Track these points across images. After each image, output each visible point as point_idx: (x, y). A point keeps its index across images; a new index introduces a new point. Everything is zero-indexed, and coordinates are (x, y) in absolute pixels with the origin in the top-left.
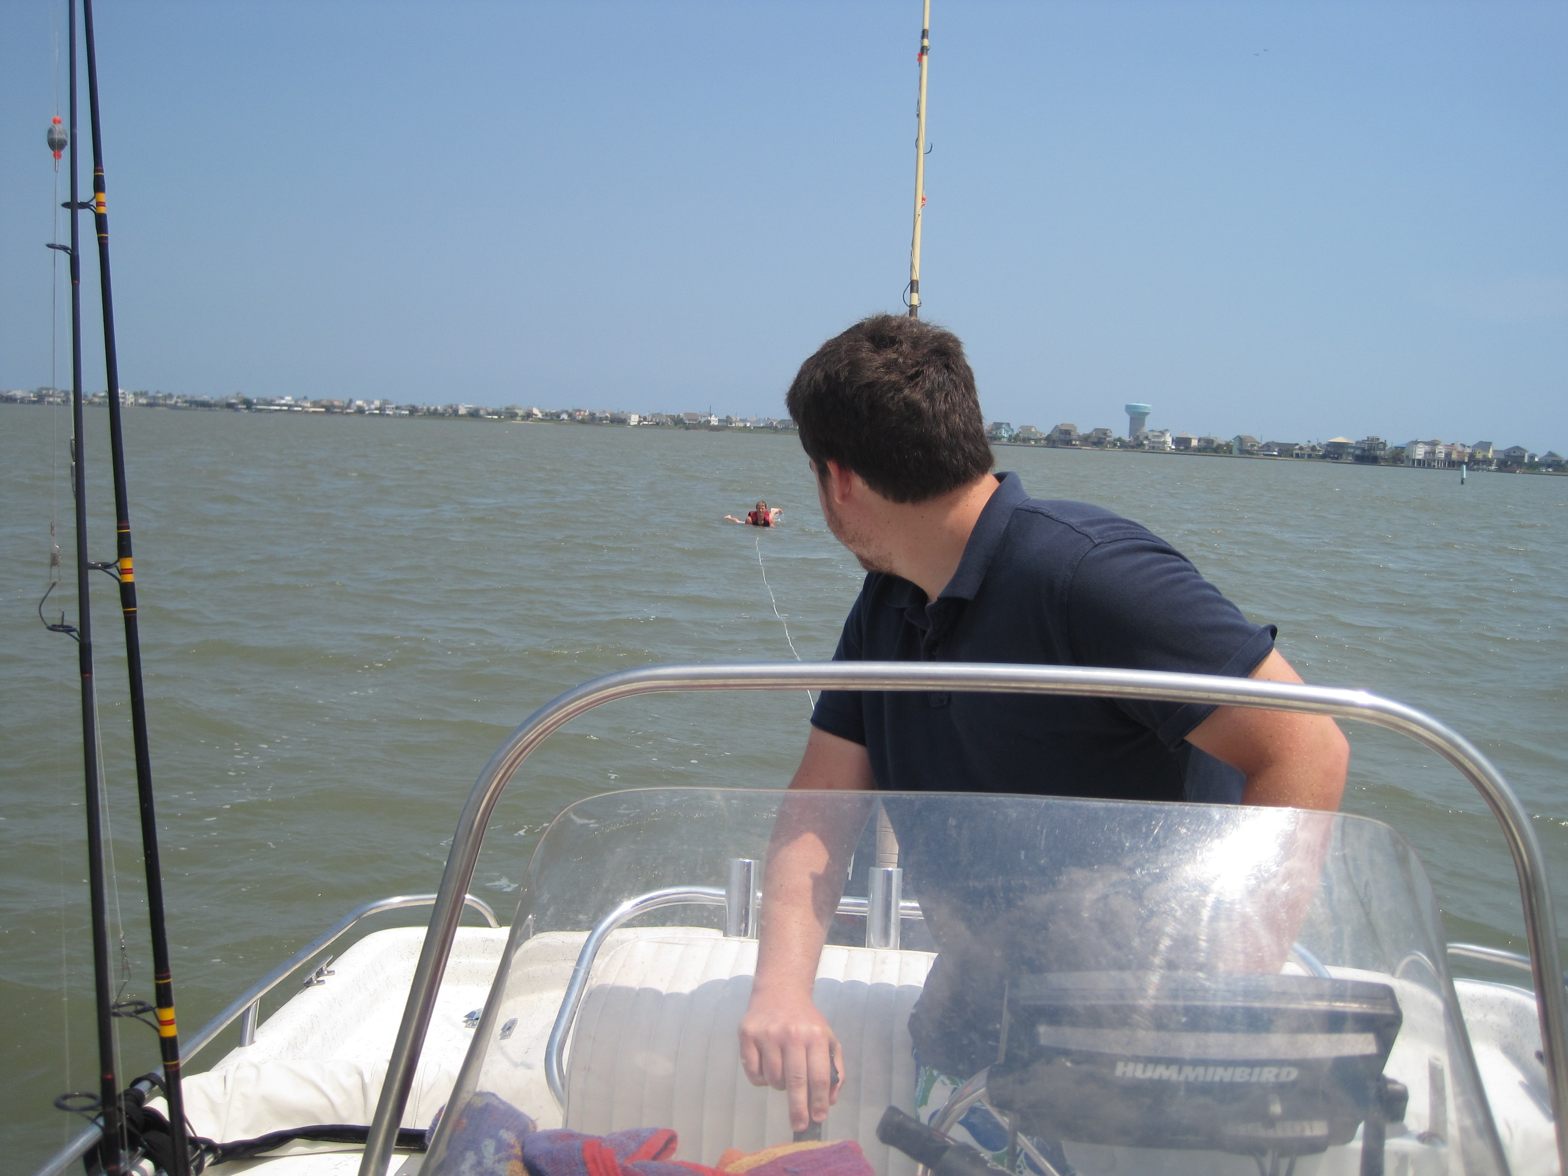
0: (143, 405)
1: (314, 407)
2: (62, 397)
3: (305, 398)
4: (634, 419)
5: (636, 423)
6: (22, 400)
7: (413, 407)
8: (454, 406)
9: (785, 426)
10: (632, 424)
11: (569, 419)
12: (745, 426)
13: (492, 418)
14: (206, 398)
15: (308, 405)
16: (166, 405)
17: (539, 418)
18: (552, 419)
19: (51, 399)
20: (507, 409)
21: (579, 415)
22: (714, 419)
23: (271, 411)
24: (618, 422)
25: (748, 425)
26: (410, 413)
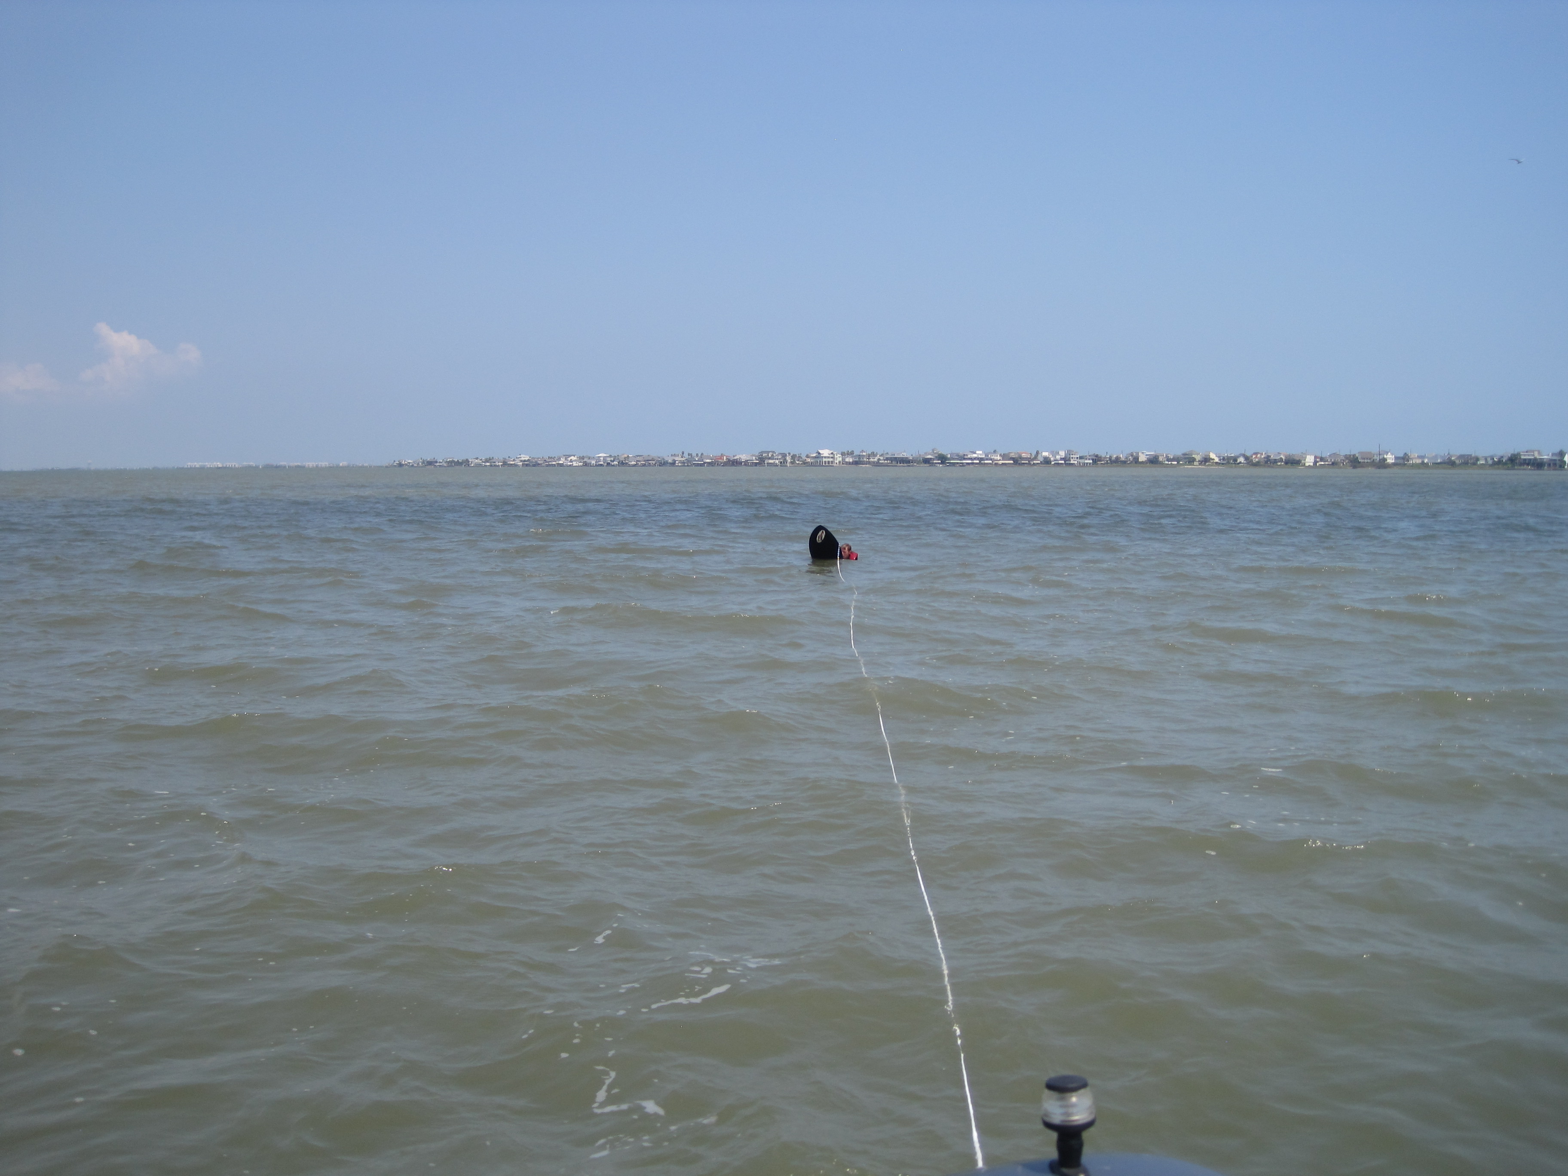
0: (850, 463)
1: (1003, 460)
2: (780, 459)
3: (995, 451)
4: (1309, 460)
5: (1312, 464)
6: (746, 463)
7: (1097, 456)
8: (1134, 454)
9: (1464, 461)
10: (1307, 464)
11: (1245, 462)
12: (1423, 463)
13: (1171, 464)
14: (905, 455)
15: (999, 458)
16: (869, 463)
17: (1216, 463)
18: (1228, 463)
19: (771, 461)
20: (1184, 454)
21: (1256, 457)
22: (1391, 456)
23: (963, 465)
24: (1292, 463)
25: (1426, 461)
26: (1093, 461)
